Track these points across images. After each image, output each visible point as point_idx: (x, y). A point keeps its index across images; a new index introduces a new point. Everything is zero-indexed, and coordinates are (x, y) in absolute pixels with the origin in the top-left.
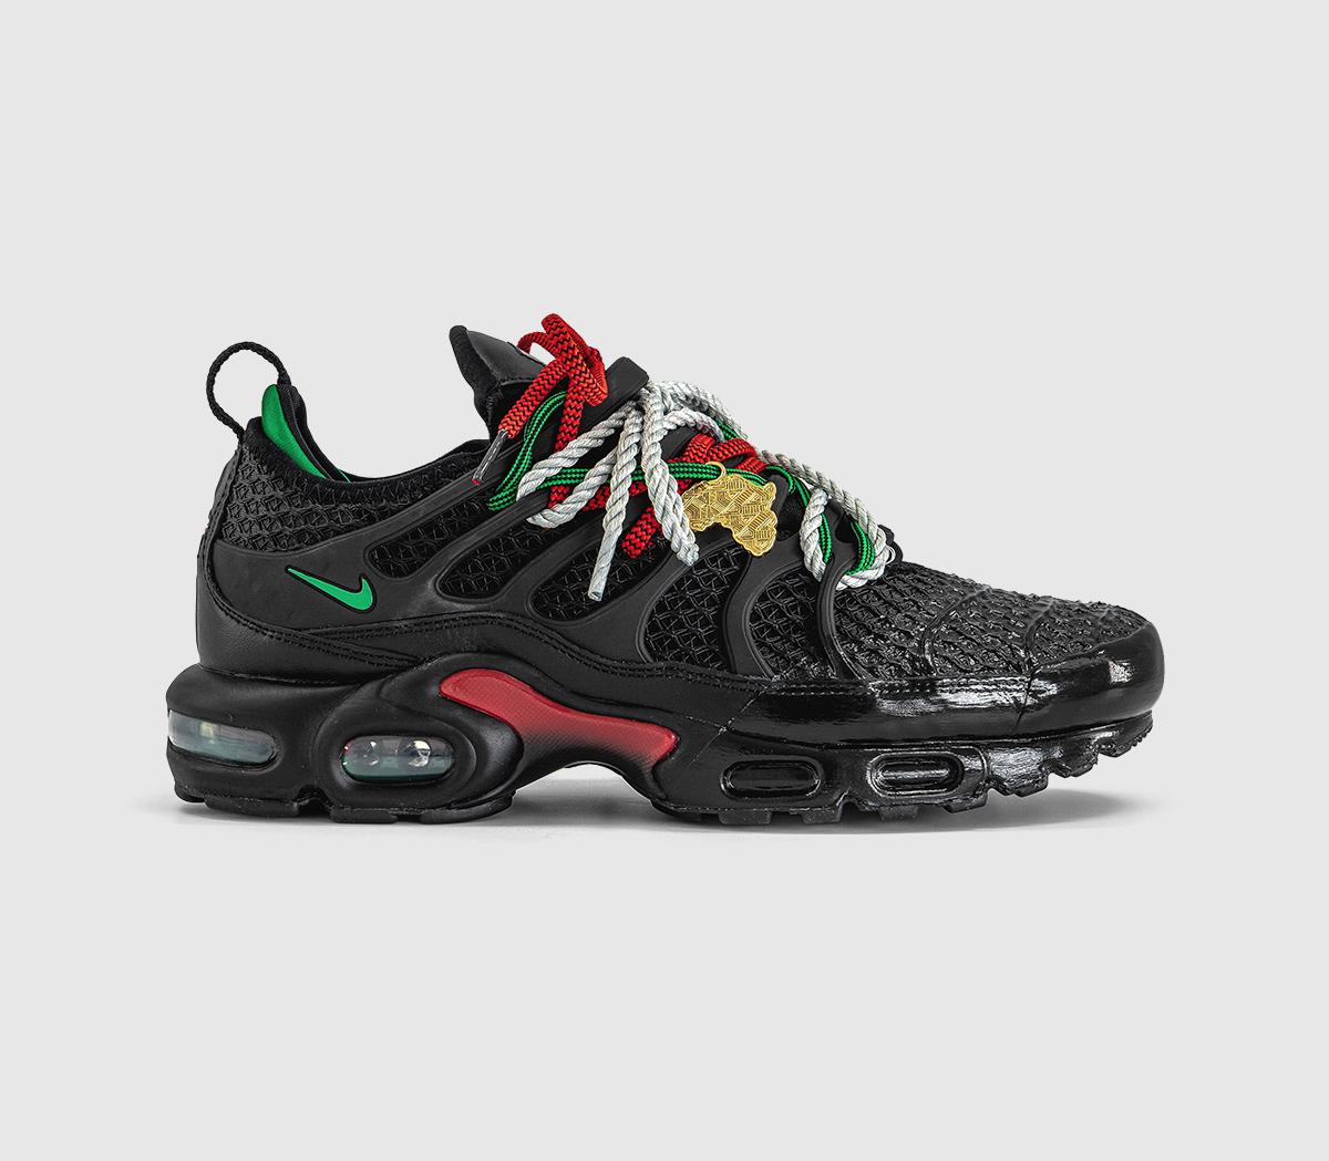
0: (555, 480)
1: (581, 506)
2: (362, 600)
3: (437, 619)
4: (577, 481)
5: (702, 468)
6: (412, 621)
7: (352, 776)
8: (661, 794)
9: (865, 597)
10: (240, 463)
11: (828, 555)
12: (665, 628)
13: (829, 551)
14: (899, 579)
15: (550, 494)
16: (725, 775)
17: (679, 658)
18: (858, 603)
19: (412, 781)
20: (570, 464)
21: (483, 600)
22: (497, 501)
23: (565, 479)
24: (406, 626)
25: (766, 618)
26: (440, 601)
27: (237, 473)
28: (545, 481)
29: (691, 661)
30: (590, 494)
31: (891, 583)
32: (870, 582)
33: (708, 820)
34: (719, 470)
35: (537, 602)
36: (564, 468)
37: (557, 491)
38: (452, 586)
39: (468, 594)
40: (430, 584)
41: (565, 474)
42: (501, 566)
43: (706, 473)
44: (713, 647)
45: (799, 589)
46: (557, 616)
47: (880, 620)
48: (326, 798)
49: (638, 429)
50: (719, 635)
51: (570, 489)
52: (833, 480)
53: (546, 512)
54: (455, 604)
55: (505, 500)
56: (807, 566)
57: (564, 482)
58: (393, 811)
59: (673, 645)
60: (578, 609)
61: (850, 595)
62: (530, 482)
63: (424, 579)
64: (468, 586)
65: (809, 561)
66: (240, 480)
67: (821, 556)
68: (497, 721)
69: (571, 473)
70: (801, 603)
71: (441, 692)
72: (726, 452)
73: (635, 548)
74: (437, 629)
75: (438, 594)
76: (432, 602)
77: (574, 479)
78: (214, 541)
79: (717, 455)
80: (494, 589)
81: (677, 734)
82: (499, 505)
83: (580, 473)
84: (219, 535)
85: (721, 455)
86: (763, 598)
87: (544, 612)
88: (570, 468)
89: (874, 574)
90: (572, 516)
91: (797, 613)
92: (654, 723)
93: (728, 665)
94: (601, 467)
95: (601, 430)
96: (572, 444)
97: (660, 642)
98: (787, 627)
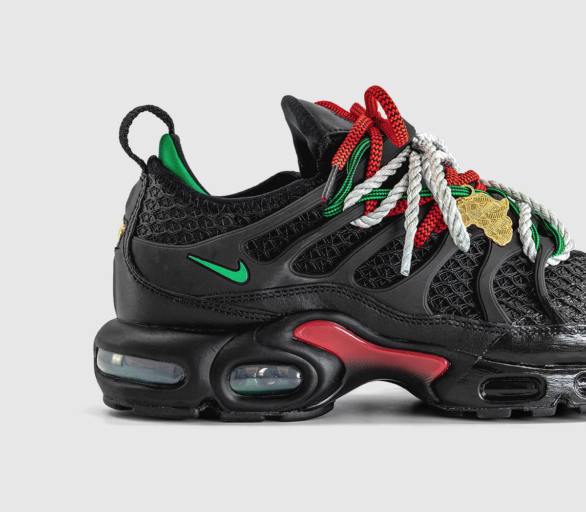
0: (369, 196)
1: (386, 214)
2: (240, 276)
3: (291, 288)
4: (383, 197)
5: (460, 188)
6: (274, 290)
7: (236, 392)
8: (437, 400)
9: (559, 272)
10: (147, 186)
11: (538, 245)
12: (439, 293)
13: (538, 242)
14: (576, 260)
15: (367, 206)
16: (481, 386)
17: (450, 312)
18: (556, 276)
19: (275, 394)
20: (377, 186)
21: (322, 276)
22: (330, 210)
23: (375, 196)
24: (270, 293)
25: (501, 285)
26: (293, 276)
27: (146, 192)
28: (362, 198)
29: (458, 314)
30: (393, 206)
31: (573, 263)
32: (561, 262)
33: (471, 416)
34: (470, 190)
35: (357, 276)
36: (374, 189)
37: (370, 204)
38: (301, 267)
39: (311, 272)
40: (286, 265)
41: (375, 192)
42: (333, 253)
43: (463, 192)
44: (471, 304)
45: (520, 267)
46: (370, 286)
47: (572, 286)
48: (219, 406)
49: (419, 164)
50: (475, 296)
51: (378, 203)
52: (531, 197)
53: (364, 217)
54: (303, 278)
55: (336, 210)
56: (525, 251)
57: (375, 198)
58: (263, 414)
59: (446, 303)
60: (383, 280)
61: (550, 271)
62: (353, 198)
63: (282, 264)
64: (310, 266)
65: (527, 249)
66: (149, 197)
67: (534, 245)
68: (329, 353)
69: (379, 192)
70: (522, 276)
71: (294, 336)
72: (469, 179)
73: (420, 241)
74: (291, 295)
75: (292, 272)
76: (287, 277)
77: (381, 196)
78: (132, 238)
79: (464, 180)
80: (329, 269)
81: (449, 361)
82: (331, 213)
83: (384, 192)
84: (135, 234)
85: (466, 180)
86: (499, 273)
87: (361, 283)
88: (378, 189)
89: (564, 257)
90: (380, 220)
91: (520, 282)
92: (435, 354)
93: (483, 316)
94: (399, 188)
95: (395, 164)
96: (378, 173)
97: (437, 302)
98: (515, 291)
